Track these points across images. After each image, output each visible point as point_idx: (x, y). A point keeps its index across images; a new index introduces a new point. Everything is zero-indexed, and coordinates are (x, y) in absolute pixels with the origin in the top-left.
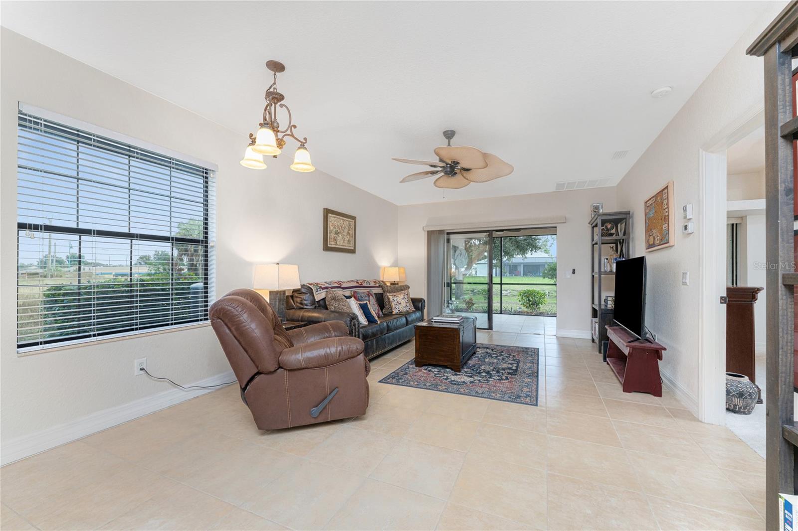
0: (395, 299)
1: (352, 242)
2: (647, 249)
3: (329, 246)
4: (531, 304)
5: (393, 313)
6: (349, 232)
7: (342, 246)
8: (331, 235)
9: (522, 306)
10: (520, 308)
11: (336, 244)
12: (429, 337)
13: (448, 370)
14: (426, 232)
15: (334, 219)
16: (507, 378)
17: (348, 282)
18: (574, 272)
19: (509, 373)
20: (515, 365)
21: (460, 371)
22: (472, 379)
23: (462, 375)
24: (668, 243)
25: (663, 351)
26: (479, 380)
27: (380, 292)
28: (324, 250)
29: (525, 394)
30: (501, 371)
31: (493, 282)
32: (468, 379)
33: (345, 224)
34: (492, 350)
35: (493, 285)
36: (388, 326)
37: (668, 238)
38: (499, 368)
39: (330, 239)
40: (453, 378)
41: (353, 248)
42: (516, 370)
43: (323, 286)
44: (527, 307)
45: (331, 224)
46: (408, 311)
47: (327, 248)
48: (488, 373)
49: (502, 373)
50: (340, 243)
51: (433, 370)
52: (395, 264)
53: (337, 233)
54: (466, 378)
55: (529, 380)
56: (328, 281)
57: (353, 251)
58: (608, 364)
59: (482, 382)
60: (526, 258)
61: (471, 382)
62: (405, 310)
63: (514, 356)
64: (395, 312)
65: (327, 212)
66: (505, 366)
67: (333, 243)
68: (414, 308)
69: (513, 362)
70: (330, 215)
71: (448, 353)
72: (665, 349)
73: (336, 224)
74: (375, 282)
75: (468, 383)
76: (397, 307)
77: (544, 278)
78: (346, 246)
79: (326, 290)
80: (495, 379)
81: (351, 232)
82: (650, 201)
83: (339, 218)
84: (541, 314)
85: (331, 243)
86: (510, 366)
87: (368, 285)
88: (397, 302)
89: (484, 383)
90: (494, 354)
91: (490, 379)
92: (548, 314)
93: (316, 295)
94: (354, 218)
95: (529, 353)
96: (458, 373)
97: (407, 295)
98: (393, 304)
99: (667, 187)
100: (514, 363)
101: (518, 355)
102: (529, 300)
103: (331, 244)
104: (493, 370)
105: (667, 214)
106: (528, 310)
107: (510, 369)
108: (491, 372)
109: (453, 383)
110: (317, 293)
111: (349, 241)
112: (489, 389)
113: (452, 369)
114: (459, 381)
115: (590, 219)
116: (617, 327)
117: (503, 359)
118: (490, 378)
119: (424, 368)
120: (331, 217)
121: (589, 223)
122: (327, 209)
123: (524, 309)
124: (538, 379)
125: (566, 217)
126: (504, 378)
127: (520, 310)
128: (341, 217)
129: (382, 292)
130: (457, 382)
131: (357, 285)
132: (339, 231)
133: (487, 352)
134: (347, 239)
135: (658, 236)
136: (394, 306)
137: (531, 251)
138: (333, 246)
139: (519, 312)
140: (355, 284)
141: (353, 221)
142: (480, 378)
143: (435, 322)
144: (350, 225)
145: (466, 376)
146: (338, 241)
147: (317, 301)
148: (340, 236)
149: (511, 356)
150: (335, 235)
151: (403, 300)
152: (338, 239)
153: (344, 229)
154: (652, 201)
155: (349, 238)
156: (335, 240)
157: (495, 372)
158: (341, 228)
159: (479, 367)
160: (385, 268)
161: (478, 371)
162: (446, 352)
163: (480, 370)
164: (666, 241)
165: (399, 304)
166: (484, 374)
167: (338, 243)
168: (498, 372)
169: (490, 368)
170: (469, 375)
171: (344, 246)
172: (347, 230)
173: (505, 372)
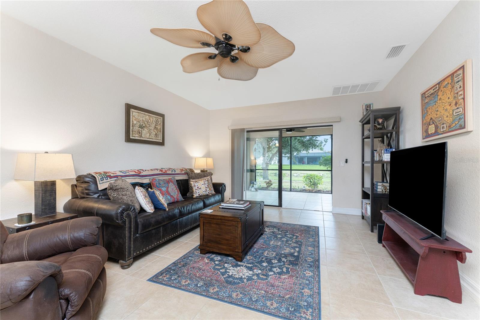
0: (196, 184)
1: (160, 136)
2: (423, 139)
3: (131, 137)
4: (312, 184)
5: (194, 197)
6: (157, 127)
7: (148, 138)
8: (134, 129)
9: (306, 186)
10: (304, 187)
11: (141, 136)
13: (230, 258)
14: (231, 130)
15: (137, 114)
16: (288, 272)
17: (152, 170)
18: (346, 162)
19: (291, 263)
20: (297, 249)
21: (241, 261)
22: (251, 272)
23: (242, 266)
24: (464, 128)
25: (467, 254)
26: (258, 275)
27: (185, 179)
28: (125, 141)
29: (306, 301)
30: (283, 259)
31: (283, 169)
32: (246, 274)
33: (152, 119)
34: (279, 229)
35: (283, 171)
36: (180, 212)
37: (463, 123)
38: (281, 254)
39: (132, 132)
40: (232, 271)
41: (161, 141)
42: (297, 257)
43: (112, 175)
44: (309, 187)
45: (134, 118)
46: (207, 195)
47: (128, 139)
48: (269, 261)
49: (284, 261)
50: (146, 136)
51: (216, 258)
52: (208, 155)
53: (141, 127)
54: (245, 271)
55: (311, 274)
56: (124, 169)
57: (162, 144)
58: (384, 246)
59: (260, 279)
60: (309, 153)
61: (249, 279)
62: (205, 193)
63: (297, 237)
64: (195, 195)
65: (129, 107)
66: (287, 250)
67: (137, 135)
68: (215, 192)
69: (295, 245)
70: (132, 110)
71: (231, 242)
72: (471, 252)
73: (141, 119)
74: (181, 170)
75: (245, 280)
76: (197, 192)
77: (320, 165)
78: (152, 139)
79: (115, 179)
80: (274, 274)
81: (160, 127)
82: (430, 90)
83: (144, 114)
84: (319, 192)
85: (134, 135)
86: (292, 251)
87: (173, 173)
88: (198, 187)
89: (262, 279)
90: (279, 234)
91: (270, 274)
92: (324, 191)
93: (100, 184)
94: (163, 116)
95: (311, 233)
96: (239, 263)
97: (207, 181)
98: (194, 189)
99: (463, 67)
100: (296, 247)
101: (301, 235)
102: (311, 182)
103: (134, 137)
104: (275, 258)
105: (462, 96)
106: (310, 188)
107: (292, 255)
108: (273, 261)
109: (231, 281)
110: (101, 182)
111: (156, 134)
112: (266, 292)
113: (234, 258)
114: (237, 276)
115: (362, 117)
116: (393, 213)
117: (287, 241)
118: (271, 270)
119: (207, 255)
120: (134, 113)
121: (360, 121)
122: (128, 104)
123: (307, 188)
124: (319, 272)
125: (340, 117)
126: (285, 270)
127: (304, 188)
128: (146, 114)
129: (187, 178)
130: (234, 278)
131: (161, 172)
132: (144, 125)
133: (273, 232)
134: (154, 133)
135: (443, 124)
136: (195, 191)
137: (312, 148)
138: (136, 138)
139: (304, 190)
140: (158, 172)
141: (162, 118)
142: (260, 271)
143: (222, 208)
144: (157, 122)
145: (246, 267)
146: (143, 134)
147: (100, 191)
148: (146, 130)
149: (295, 237)
150: (139, 129)
151: (203, 186)
152: (143, 132)
153: (150, 124)
154: (433, 90)
155: (156, 132)
156: (140, 133)
157: (276, 261)
158: (146, 123)
159: (263, 253)
160: (196, 158)
161: (260, 260)
162: (227, 240)
163: (263, 258)
164: (458, 127)
165: (199, 189)
166: (265, 264)
167: (143, 136)
168: (280, 260)
169: (273, 254)
170: (250, 265)
171: (150, 139)
172: (154, 125)
173: (287, 261)
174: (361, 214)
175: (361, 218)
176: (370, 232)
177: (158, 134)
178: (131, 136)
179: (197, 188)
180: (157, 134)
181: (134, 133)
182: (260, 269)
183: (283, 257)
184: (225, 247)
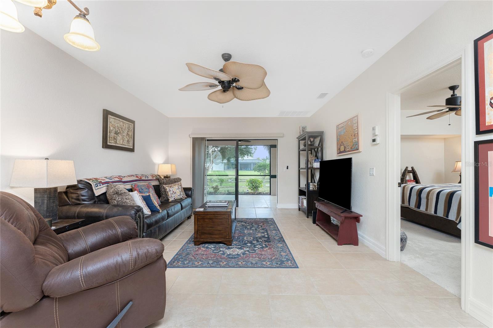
0: (171, 189)
1: (131, 142)
2: (338, 154)
3: (108, 144)
4: (254, 188)
5: (170, 201)
6: (129, 133)
7: (121, 145)
8: (111, 135)
9: (248, 189)
10: (248, 190)
11: (116, 143)
12: (206, 220)
13: (221, 245)
14: (192, 139)
15: (114, 120)
16: (266, 246)
17: (129, 176)
18: (287, 168)
19: (266, 241)
20: (266, 233)
21: (231, 245)
22: (242, 250)
23: (234, 248)
24: (358, 150)
25: (361, 217)
26: (248, 251)
27: (157, 184)
28: (103, 147)
29: (285, 258)
30: (260, 240)
31: (239, 174)
32: (240, 252)
33: (125, 126)
34: (245, 223)
35: (239, 176)
36: (168, 213)
37: (357, 147)
38: (257, 237)
39: (109, 138)
40: (228, 252)
41: (132, 148)
42: (268, 238)
43: (103, 181)
44: (252, 190)
45: (111, 124)
46: (181, 199)
47: (106, 145)
48: (251, 243)
49: (261, 241)
50: (120, 143)
51: (210, 247)
52: (167, 162)
53: (116, 133)
54: (238, 250)
55: (281, 245)
56: (109, 176)
57: (132, 150)
58: (317, 225)
59: (251, 252)
60: (243, 159)
61: (244, 254)
62: (179, 197)
63: (261, 226)
64: (171, 200)
65: (106, 114)
66: (259, 235)
67: (113, 142)
68: (186, 196)
69: (263, 231)
70: (110, 116)
71: (222, 232)
72: (362, 216)
73: (116, 125)
74: (152, 176)
75: (241, 255)
76: (173, 196)
77: (255, 171)
78: (125, 145)
79: (106, 185)
80: (259, 248)
81: (131, 133)
82: (341, 125)
83: (119, 120)
84: (260, 194)
85: (111, 141)
86: (263, 235)
87: (147, 179)
89: (252, 252)
90: (248, 226)
91: (256, 249)
92: (264, 193)
93: (96, 190)
94: (133, 122)
95: (270, 222)
96: (230, 247)
97: (181, 185)
98: (169, 193)
99: (357, 116)
100: (264, 232)
101: (264, 225)
102: (253, 185)
103: (111, 143)
104: (254, 240)
105: (357, 132)
106: (252, 191)
107: (264, 237)
108: (253, 242)
109: (231, 257)
110: (96, 188)
111: (128, 141)
112: (259, 258)
113: (225, 244)
114: (234, 254)
115: (299, 135)
116: (322, 202)
117: (256, 229)
118: (255, 247)
119: (201, 246)
120: (111, 119)
121: (297, 138)
122: (107, 110)
123: (250, 191)
124: (286, 243)
125: (283, 134)
126: (264, 245)
127: (248, 192)
128: (121, 120)
129: (159, 184)
130: (233, 255)
131: (137, 179)
132: (119, 131)
133: (243, 225)
134: (126, 140)
135: (348, 146)
136: (170, 195)
137: (248, 155)
138: (112, 144)
139: (247, 193)
140: (135, 178)
141: (133, 124)
142: (248, 249)
143: (208, 207)
144: (129, 127)
145: (237, 248)
146: (118, 140)
147: (97, 197)
148: (120, 136)
149: (260, 226)
150: (115, 135)
151: (177, 190)
152: (118, 138)
153: (123, 130)
154: (343, 125)
155: (128, 139)
156: (115, 139)
157: (256, 242)
158: (120, 129)
159: (243, 239)
160: (159, 165)
161: (244, 243)
162: (220, 231)
163: (245, 242)
164: (355, 149)
165: (175, 193)
166: (249, 245)
167: (118, 142)
168: (258, 241)
169: (251, 239)
170: (239, 247)
171: (123, 145)
172: (127, 131)
173: (263, 241)
174: (297, 207)
175: (298, 210)
176: (306, 218)
177: (129, 140)
178: (108, 142)
179: (172, 193)
181: (111, 139)
182: (248, 248)
183: (259, 239)
184: (217, 236)
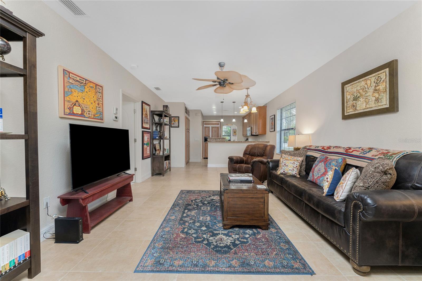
1: (383, 99)
2: (66, 115)
7: (364, 109)
8: (348, 104)
11: (355, 110)
15: (351, 87)
19: (190, 205)
20: (185, 215)
22: (211, 198)
23: (218, 200)
24: (102, 120)
26: (207, 198)
30: (195, 206)
32: (212, 197)
33: (369, 82)
37: (102, 117)
38: (197, 209)
41: (387, 107)
45: (348, 94)
47: (344, 117)
48: (204, 204)
49: (195, 205)
50: (361, 108)
53: (356, 99)
54: (215, 199)
57: (390, 110)
59: (205, 197)
61: (210, 196)
65: (343, 86)
66: (193, 213)
67: (351, 110)
70: (346, 86)
73: (355, 90)
75: (211, 196)
76: (283, 168)
78: (372, 107)
80: (199, 199)
82: (76, 77)
83: (359, 82)
85: (348, 111)
86: (189, 213)
88: (285, 164)
89: (204, 197)
91: (201, 199)
99: (102, 87)
103: (349, 112)
104: (201, 206)
105: (101, 102)
107: (190, 210)
108: (202, 204)
114: (217, 196)
117: (194, 222)
118: (201, 200)
120: (348, 88)
126: (194, 201)
128: (361, 80)
132: (359, 95)
134: (374, 98)
138: (350, 113)
141: (387, 70)
142: (207, 199)
145: (215, 200)
146: (358, 106)
148: (361, 99)
150: (353, 102)
152: (357, 104)
153: (367, 90)
154: (80, 79)
156: (354, 106)
157: (200, 204)
158: (361, 91)
159: (211, 208)
161: (210, 204)
163: (209, 205)
165: (286, 166)
166: (206, 202)
167: (358, 109)
168: (197, 205)
169: (204, 208)
170: (214, 201)
171: (368, 108)
172: (373, 88)
173: (193, 206)
178: (345, 113)
179: (283, 165)
180: (378, 98)
181: (348, 108)
182: (207, 200)
183: (196, 207)
